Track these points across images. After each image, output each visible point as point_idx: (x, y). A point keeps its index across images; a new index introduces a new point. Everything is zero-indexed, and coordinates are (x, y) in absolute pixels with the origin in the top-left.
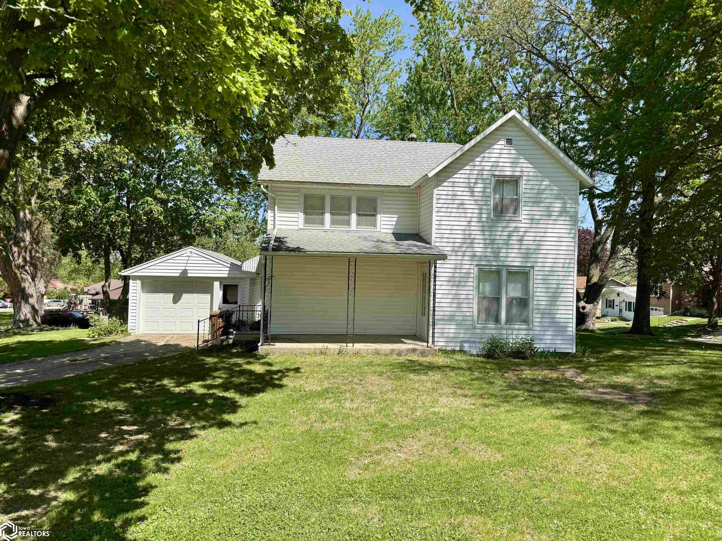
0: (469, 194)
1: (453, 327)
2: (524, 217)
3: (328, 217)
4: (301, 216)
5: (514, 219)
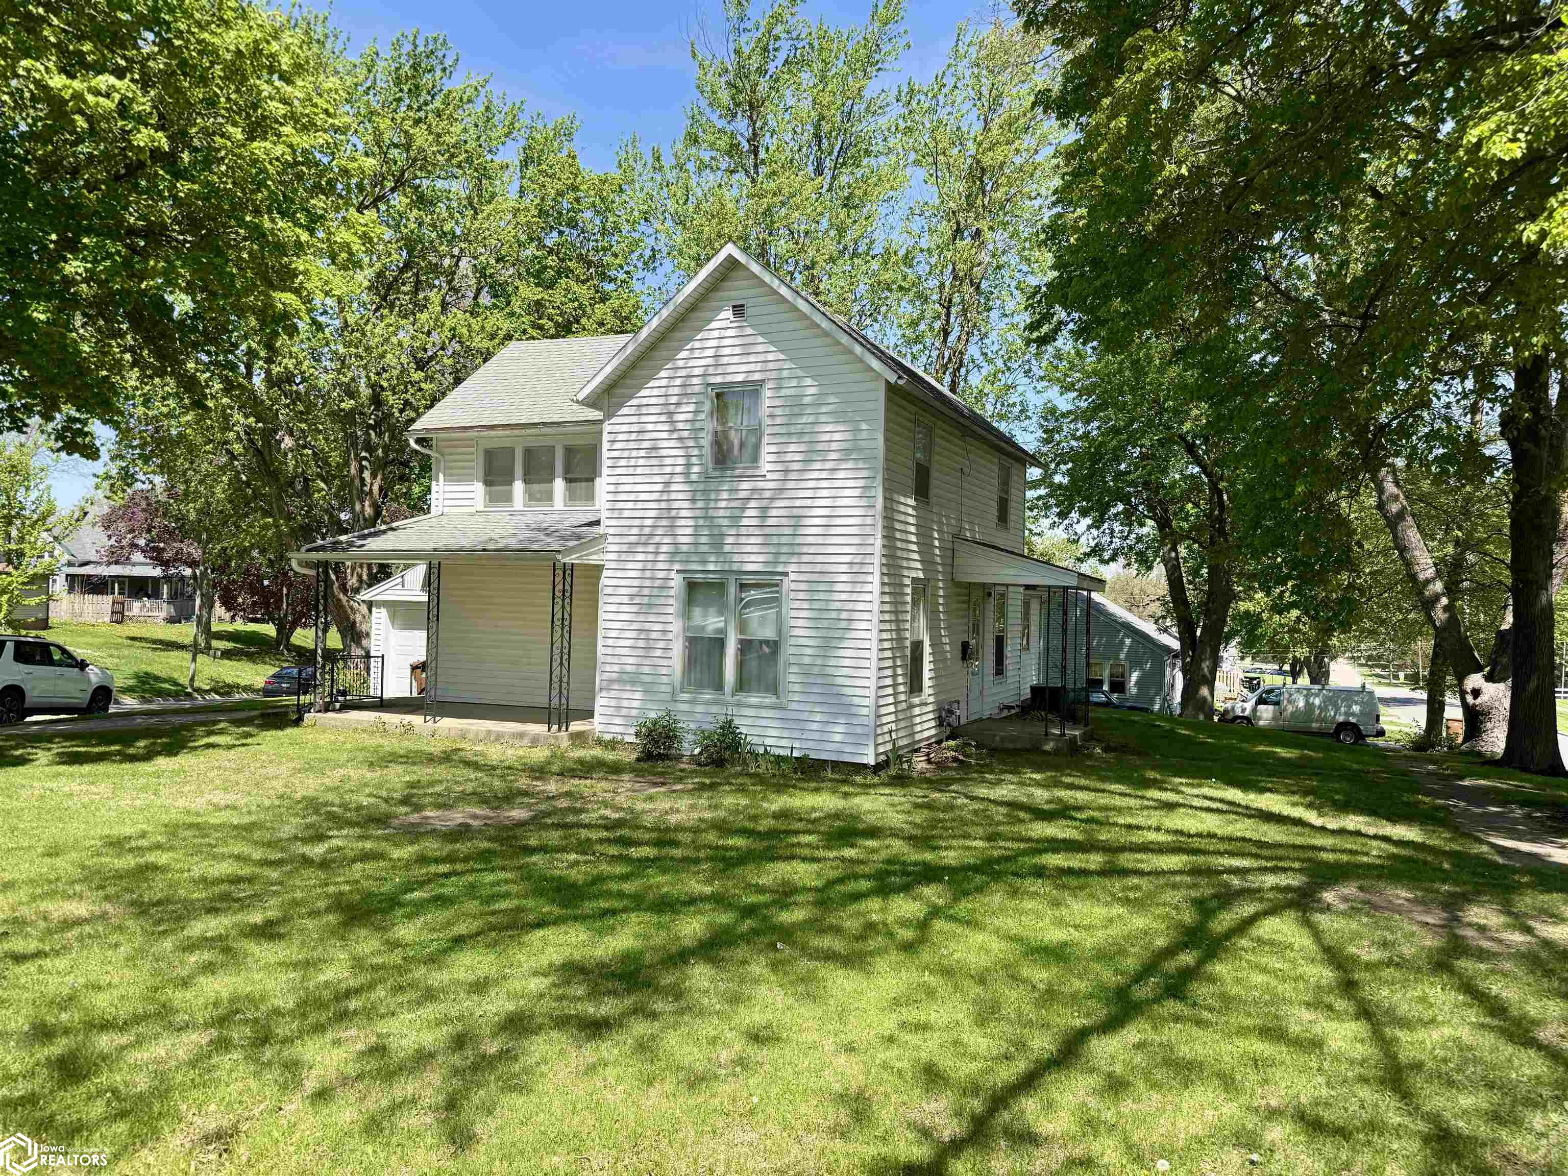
0: (666, 427)
1: (638, 695)
2: (769, 467)
3: (519, 487)
4: (478, 488)
5: (749, 472)
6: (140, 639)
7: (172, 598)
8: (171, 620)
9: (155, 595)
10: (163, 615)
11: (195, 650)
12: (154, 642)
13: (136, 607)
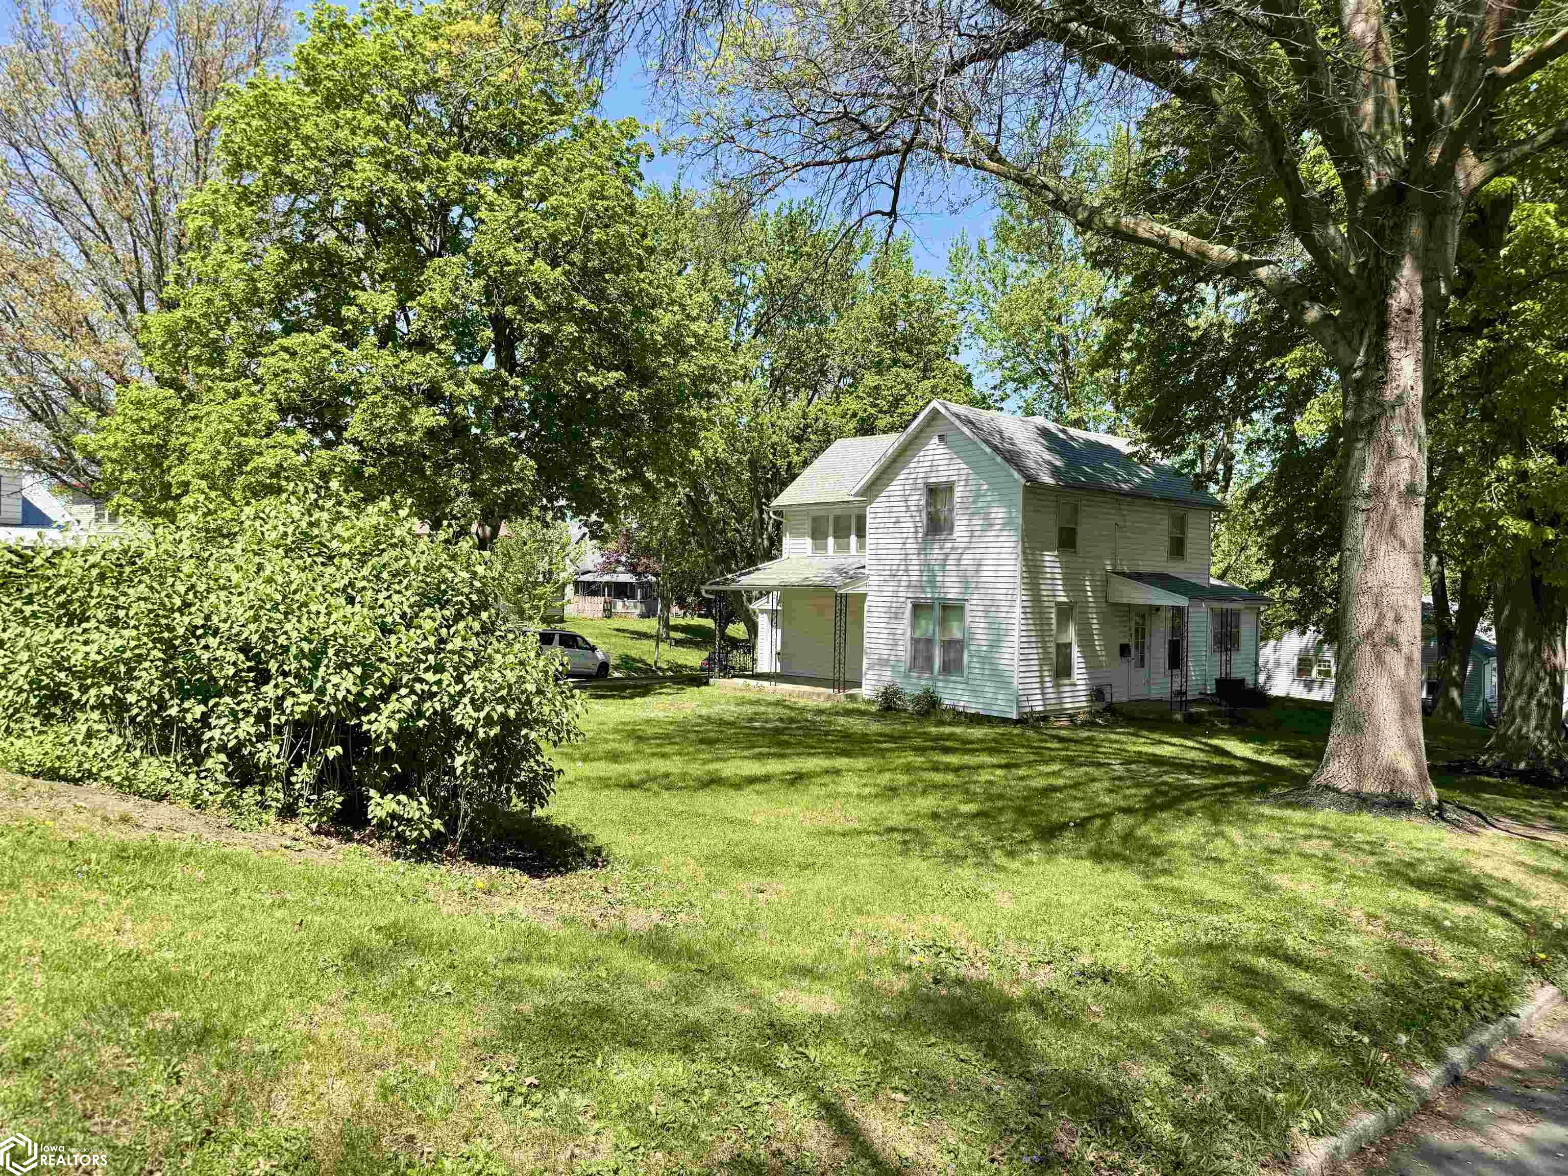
0: (904, 509)
1: (887, 673)
2: (960, 534)
3: (831, 540)
4: (809, 541)
5: (949, 537)
6: (623, 631)
7: (644, 599)
8: (643, 616)
9: (633, 597)
10: (638, 611)
11: (658, 639)
12: (632, 632)
13: (620, 605)
